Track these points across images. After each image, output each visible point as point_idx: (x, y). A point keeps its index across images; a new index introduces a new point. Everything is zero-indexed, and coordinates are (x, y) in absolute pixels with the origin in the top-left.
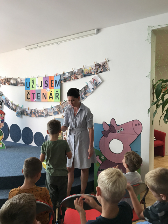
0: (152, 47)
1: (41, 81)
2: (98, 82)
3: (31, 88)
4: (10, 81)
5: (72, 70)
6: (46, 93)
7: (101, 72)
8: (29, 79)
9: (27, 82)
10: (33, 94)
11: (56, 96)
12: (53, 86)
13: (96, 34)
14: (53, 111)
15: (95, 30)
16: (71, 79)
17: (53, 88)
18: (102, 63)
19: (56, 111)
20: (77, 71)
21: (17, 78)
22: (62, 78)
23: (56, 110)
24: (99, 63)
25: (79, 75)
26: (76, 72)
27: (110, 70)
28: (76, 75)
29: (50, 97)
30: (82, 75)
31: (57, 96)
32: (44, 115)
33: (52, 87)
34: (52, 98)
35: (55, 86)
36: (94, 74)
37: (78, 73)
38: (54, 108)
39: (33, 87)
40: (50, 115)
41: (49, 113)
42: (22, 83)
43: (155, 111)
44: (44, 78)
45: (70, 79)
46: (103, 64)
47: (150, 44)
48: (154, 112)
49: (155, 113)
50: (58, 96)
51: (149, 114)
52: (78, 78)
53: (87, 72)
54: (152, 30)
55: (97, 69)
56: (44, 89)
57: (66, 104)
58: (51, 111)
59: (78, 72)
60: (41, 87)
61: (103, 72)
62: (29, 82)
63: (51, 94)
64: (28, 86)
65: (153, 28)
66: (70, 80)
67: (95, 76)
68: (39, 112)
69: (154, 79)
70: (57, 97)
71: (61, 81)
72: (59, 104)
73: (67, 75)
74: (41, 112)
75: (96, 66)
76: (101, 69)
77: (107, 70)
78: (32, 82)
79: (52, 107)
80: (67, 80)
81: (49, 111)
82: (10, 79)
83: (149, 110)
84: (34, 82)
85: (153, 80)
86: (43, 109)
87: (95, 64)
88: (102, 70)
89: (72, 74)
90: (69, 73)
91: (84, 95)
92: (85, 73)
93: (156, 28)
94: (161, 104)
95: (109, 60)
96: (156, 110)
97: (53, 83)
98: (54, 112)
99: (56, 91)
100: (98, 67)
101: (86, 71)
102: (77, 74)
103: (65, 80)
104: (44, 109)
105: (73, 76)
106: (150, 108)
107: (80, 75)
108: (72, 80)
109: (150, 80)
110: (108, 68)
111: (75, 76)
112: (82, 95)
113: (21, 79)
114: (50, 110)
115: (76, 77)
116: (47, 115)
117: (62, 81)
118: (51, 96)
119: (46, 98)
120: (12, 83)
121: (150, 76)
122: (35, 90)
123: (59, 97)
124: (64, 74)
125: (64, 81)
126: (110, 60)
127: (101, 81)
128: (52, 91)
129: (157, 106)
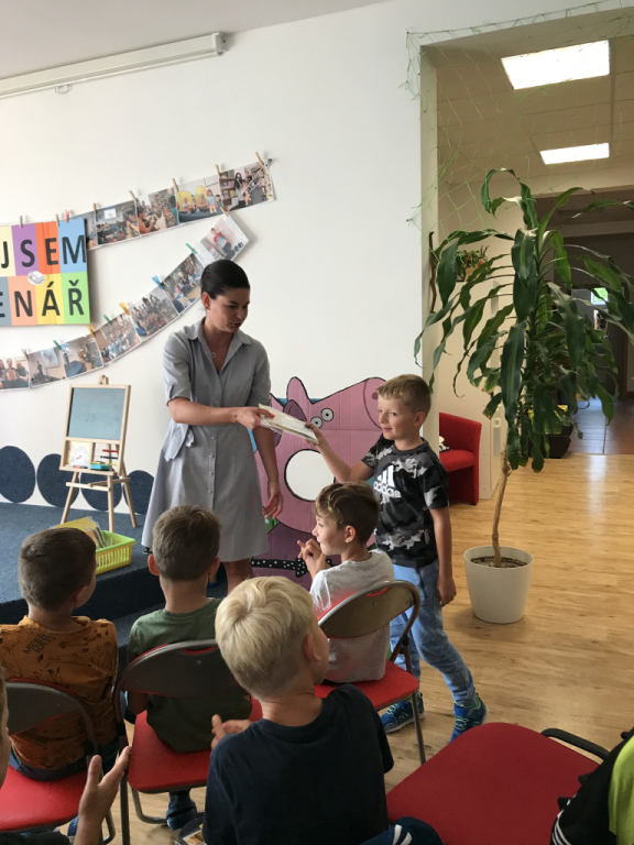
0: (424, 112)
1: (5, 244)
5: (130, 199)
6: (29, 293)
7: (242, 205)
11: (72, 302)
12: (56, 263)
13: (215, 53)
14: (63, 362)
15: (213, 37)
16: (128, 230)
17: (58, 272)
18: (246, 171)
19: (75, 363)
20: (152, 203)
22: (90, 230)
23: (74, 357)
24: (232, 171)
25: (159, 216)
26: (148, 203)
27: (275, 198)
28: (147, 218)
29: (46, 308)
30: (170, 215)
31: (77, 302)
32: (28, 378)
33: (54, 266)
34: (54, 311)
35: (65, 262)
36: (219, 213)
37: (155, 210)
38: (67, 349)
40: (52, 380)
41: (46, 368)
43: (439, 343)
44: (14, 228)
45: (124, 231)
46: (250, 173)
47: (418, 102)
48: (437, 350)
49: (440, 350)
50: (80, 302)
51: (420, 355)
52: (153, 230)
53: (189, 203)
54: (423, 48)
55: (229, 194)
56: (18, 273)
57: (114, 333)
58: (55, 361)
59: (153, 206)
60: (5, 266)
63: (50, 293)
65: (427, 41)
66: (122, 237)
67: (223, 221)
68: (6, 366)
69: (436, 230)
70: (75, 306)
71: (88, 240)
72: (85, 332)
73: (111, 216)
74: (14, 366)
75: (222, 181)
76: (242, 192)
77: (264, 198)
79: (58, 348)
80: (110, 236)
81: (45, 363)
83: (417, 341)
85: (431, 234)
86: (23, 355)
87: (221, 175)
88: (247, 198)
89: (129, 213)
90: (118, 207)
91: (185, 295)
92: (181, 210)
93: (435, 41)
94: (458, 320)
95: (270, 160)
96: (443, 340)
97: (55, 251)
98: (66, 366)
99: (71, 282)
101: (186, 201)
102: (151, 214)
103: (103, 238)
104: (27, 356)
105: (135, 222)
106: (421, 335)
107: (163, 218)
108: (134, 235)
109: (419, 234)
110: (268, 188)
111: (144, 220)
112: (176, 295)
114: (50, 358)
115: (147, 225)
116: (41, 379)
117: (91, 242)
118: (50, 303)
119: (29, 313)
121: (419, 220)
123: (85, 303)
124: (97, 211)
125: (100, 243)
126: (276, 159)
127: (245, 240)
128: (52, 283)
129: (448, 328)
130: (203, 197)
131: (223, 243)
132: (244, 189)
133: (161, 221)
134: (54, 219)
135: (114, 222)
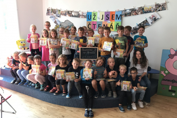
1: (103, 15)
2: (157, 18)
3: (92, 20)
4: (71, 13)
5: (133, 8)
6: (107, 25)
7: (159, 10)
8: (91, 13)
9: (88, 15)
10: (94, 25)
12: (114, 19)
16: (132, 14)
17: (114, 21)
18: (162, 4)
21: (79, 11)
22: (123, 13)
25: (139, 12)
26: (137, 9)
27: (168, 10)
28: (136, 12)
35: (116, 19)
36: (154, 12)
38: (114, 36)
39: (94, 19)
42: (83, 15)
44: (105, 12)
55: (157, 8)
56: (105, 21)
60: (102, 19)
61: (162, 10)
62: (91, 16)
63: (111, 25)
64: (89, 18)
66: (130, 15)
67: (155, 14)
71: (122, 15)
73: (128, 11)
75: (156, 6)
77: (165, 9)
78: (94, 15)
82: (71, 12)
84: (95, 15)
87: (156, 4)
88: (161, 9)
89: (133, 11)
90: (130, 10)
92: (145, 11)
97: (114, 17)
99: (117, 23)
100: (158, 6)
103: (126, 15)
105: (134, 13)
107: (140, 12)
108: (133, 15)
110: (166, 7)
113: (82, 12)
115: (136, 13)
118: (111, 27)
120: (74, 15)
122: (96, 22)
124: (125, 10)
126: (169, 2)
127: (159, 17)
128: (112, 23)
130: (150, 8)
131: (154, 18)
132: (161, 7)
133: (140, 13)
134: (115, 11)
135: (129, 12)
